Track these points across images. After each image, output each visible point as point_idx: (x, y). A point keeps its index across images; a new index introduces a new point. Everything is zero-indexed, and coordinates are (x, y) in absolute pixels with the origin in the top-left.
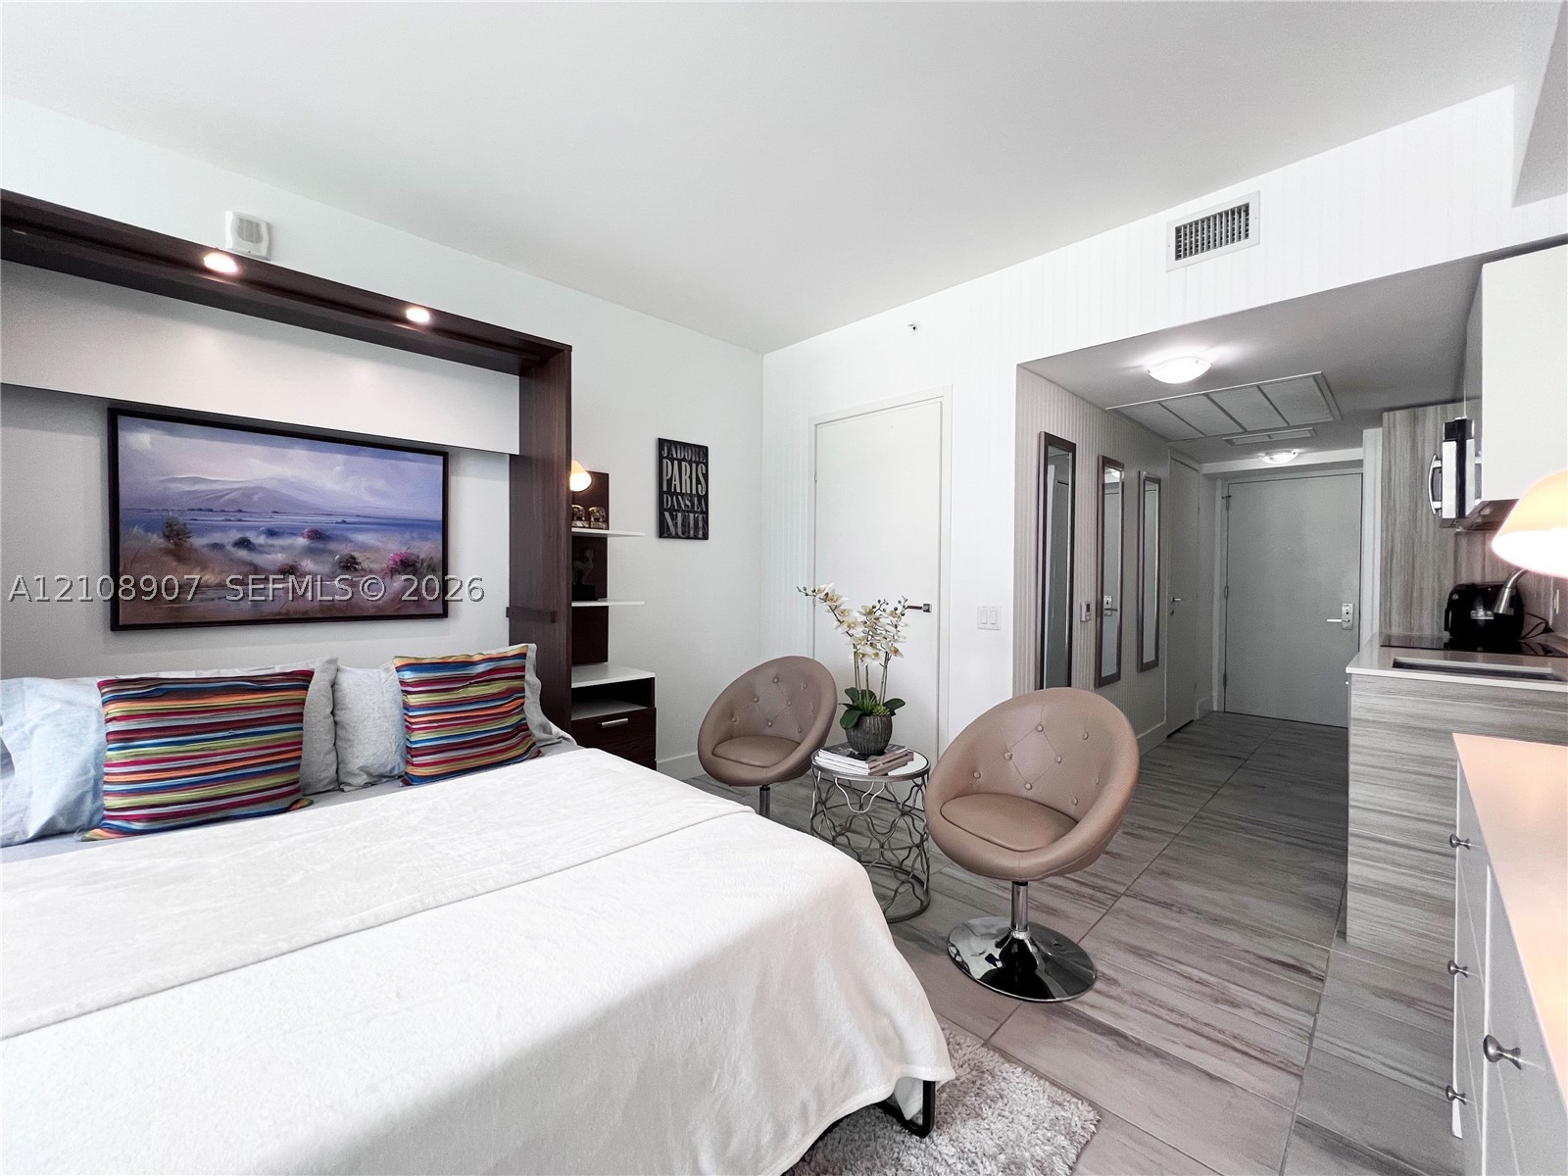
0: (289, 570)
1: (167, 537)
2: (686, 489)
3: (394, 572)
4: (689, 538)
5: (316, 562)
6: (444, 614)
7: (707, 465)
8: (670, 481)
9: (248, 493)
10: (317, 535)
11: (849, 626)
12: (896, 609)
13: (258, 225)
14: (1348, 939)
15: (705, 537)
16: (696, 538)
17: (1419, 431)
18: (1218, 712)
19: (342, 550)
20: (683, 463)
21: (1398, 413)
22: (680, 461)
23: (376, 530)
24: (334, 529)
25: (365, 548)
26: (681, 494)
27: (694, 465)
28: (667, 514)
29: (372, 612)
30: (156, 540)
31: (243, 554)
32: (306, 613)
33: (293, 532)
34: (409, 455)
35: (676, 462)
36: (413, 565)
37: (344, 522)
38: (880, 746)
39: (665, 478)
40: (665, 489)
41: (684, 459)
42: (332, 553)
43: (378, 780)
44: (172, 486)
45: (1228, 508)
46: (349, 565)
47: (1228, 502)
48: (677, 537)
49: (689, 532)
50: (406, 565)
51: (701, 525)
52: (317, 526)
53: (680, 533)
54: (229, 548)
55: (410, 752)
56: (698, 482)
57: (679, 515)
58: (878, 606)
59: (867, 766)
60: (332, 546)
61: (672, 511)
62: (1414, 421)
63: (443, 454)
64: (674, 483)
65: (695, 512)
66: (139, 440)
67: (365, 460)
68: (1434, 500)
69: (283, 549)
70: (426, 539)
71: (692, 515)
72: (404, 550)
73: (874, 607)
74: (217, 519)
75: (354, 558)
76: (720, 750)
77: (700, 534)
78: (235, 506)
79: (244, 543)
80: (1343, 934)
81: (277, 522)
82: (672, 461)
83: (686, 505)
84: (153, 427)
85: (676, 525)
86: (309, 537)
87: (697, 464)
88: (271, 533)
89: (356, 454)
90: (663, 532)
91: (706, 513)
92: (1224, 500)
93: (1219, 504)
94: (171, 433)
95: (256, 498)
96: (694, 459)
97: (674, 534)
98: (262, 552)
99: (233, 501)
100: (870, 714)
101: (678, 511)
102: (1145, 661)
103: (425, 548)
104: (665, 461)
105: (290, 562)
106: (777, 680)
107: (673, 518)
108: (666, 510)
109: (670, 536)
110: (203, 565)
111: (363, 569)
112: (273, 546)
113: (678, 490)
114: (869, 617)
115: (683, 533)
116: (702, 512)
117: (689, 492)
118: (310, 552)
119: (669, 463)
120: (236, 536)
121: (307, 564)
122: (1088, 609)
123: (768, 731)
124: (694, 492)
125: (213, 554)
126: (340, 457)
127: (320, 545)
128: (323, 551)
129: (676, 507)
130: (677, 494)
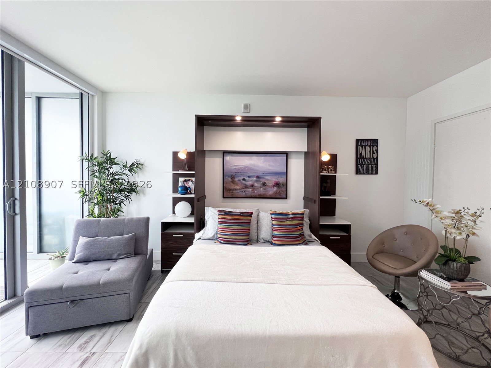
0: (252, 186)
1: (231, 178)
2: (368, 156)
3: (274, 186)
4: (369, 174)
5: (257, 184)
6: (286, 198)
7: (377, 147)
8: (361, 154)
9: (245, 168)
10: (258, 177)
11: (441, 218)
12: (476, 213)
13: (247, 105)
15: (376, 173)
16: (372, 174)
19: (263, 180)
20: (367, 147)
22: (365, 147)
23: (270, 175)
24: (261, 175)
25: (268, 180)
26: (366, 158)
27: (372, 147)
28: (359, 166)
29: (269, 196)
30: (230, 179)
31: (244, 182)
32: (255, 196)
33: (253, 177)
34: (278, 155)
35: (364, 147)
36: (279, 184)
37: (263, 174)
38: (462, 277)
39: (359, 153)
40: (359, 157)
41: (367, 145)
42: (261, 181)
43: (265, 242)
44: (232, 167)
46: (264, 184)
48: (364, 174)
49: (369, 172)
50: (277, 184)
51: (374, 169)
52: (258, 175)
53: (365, 172)
54: (241, 181)
55: (273, 236)
56: (373, 153)
57: (365, 166)
58: (463, 210)
59: (449, 284)
60: (261, 180)
61: (361, 164)
63: (286, 154)
64: (362, 154)
65: (372, 164)
66: (228, 158)
67: (268, 158)
69: (251, 180)
70: (282, 177)
71: (370, 166)
72: (276, 180)
73: (460, 210)
74: (239, 174)
75: (265, 183)
76: (376, 256)
77: (374, 172)
78: (242, 171)
79: (244, 180)
81: (251, 174)
83: (367, 162)
84: (230, 155)
85: (363, 170)
86: (256, 178)
87: (373, 146)
88: (249, 177)
89: (266, 156)
90: (358, 172)
91: (377, 164)
94: (232, 156)
95: (246, 169)
96: (371, 145)
97: (362, 173)
98: (247, 181)
99: (242, 170)
100: (455, 260)
101: (364, 164)
103: (282, 180)
104: (359, 147)
105: (252, 184)
106: (406, 233)
107: (362, 167)
108: (359, 164)
109: (361, 174)
110: (237, 185)
111: (267, 186)
112: (249, 180)
113: (364, 157)
114: (457, 215)
115: (366, 172)
116: (375, 164)
117: (369, 157)
118: (256, 181)
119: (361, 147)
120: (242, 178)
121: (256, 184)
123: (401, 253)
124: (371, 157)
125: (239, 182)
126: (263, 157)
127: (258, 180)
128: (259, 181)
129: (363, 163)
130: (364, 158)
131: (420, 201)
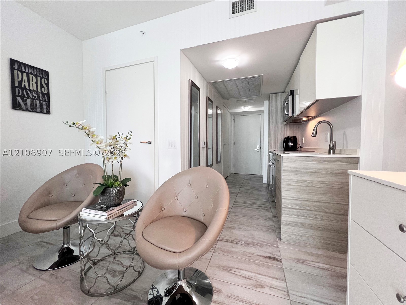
2: (33, 88)
4: (36, 112)
7: (48, 80)
8: (20, 82)
11: (98, 143)
12: (127, 137)
14: (282, 240)
15: (48, 112)
16: (41, 112)
17: (277, 99)
18: (233, 174)
20: (31, 76)
21: (273, 94)
22: (28, 74)
26: (31, 91)
27: (39, 78)
28: (19, 99)
35: (25, 74)
38: (119, 201)
39: (16, 80)
40: (16, 84)
41: (31, 73)
45: (234, 122)
47: (234, 121)
48: (27, 110)
49: (36, 109)
51: (45, 107)
53: (29, 108)
56: (42, 86)
57: (29, 100)
58: (118, 136)
59: (107, 214)
61: (22, 97)
62: (276, 97)
64: (23, 83)
65: (40, 100)
68: (286, 112)
71: (38, 102)
73: (116, 136)
77: (45, 112)
80: (280, 239)
82: (22, 73)
83: (33, 96)
85: (26, 105)
87: (41, 78)
90: (16, 107)
91: (49, 102)
92: (234, 120)
93: (233, 121)
96: (38, 75)
97: (25, 108)
100: (112, 186)
101: (27, 98)
102: (218, 161)
104: (16, 71)
106: (78, 175)
107: (24, 101)
108: (18, 96)
109: (21, 109)
113: (27, 87)
114: (113, 140)
115: (32, 109)
116: (45, 101)
117: (35, 89)
119: (19, 72)
122: (204, 144)
123: (72, 199)
124: (39, 90)
129: (26, 96)
130: (26, 90)
131: (74, 124)
